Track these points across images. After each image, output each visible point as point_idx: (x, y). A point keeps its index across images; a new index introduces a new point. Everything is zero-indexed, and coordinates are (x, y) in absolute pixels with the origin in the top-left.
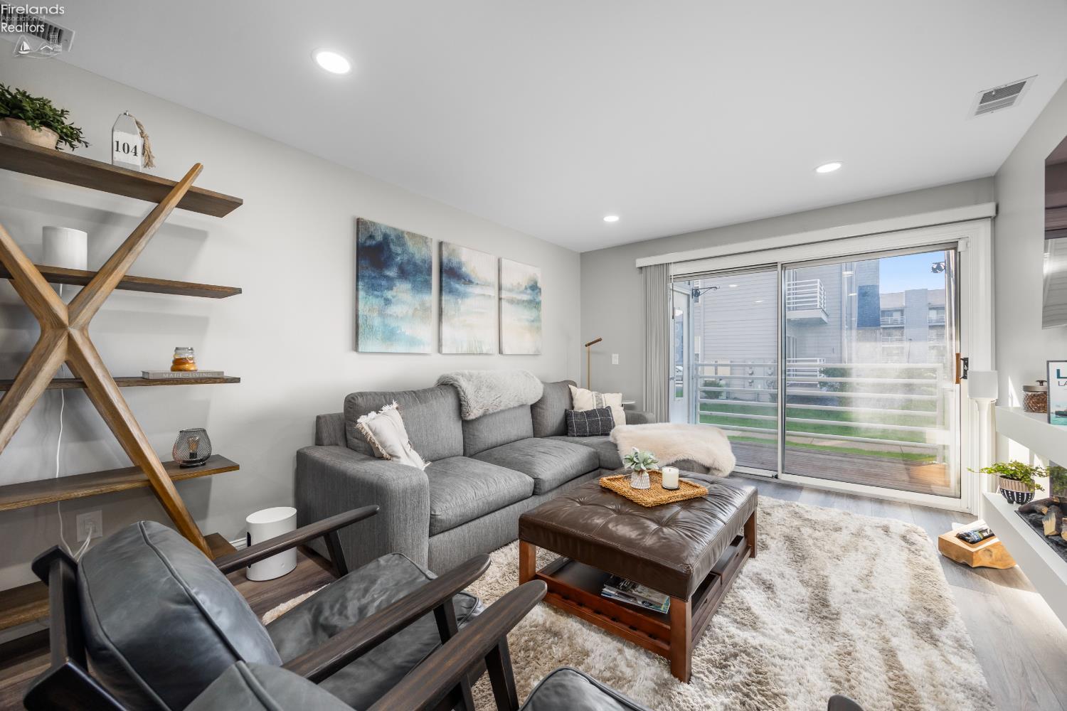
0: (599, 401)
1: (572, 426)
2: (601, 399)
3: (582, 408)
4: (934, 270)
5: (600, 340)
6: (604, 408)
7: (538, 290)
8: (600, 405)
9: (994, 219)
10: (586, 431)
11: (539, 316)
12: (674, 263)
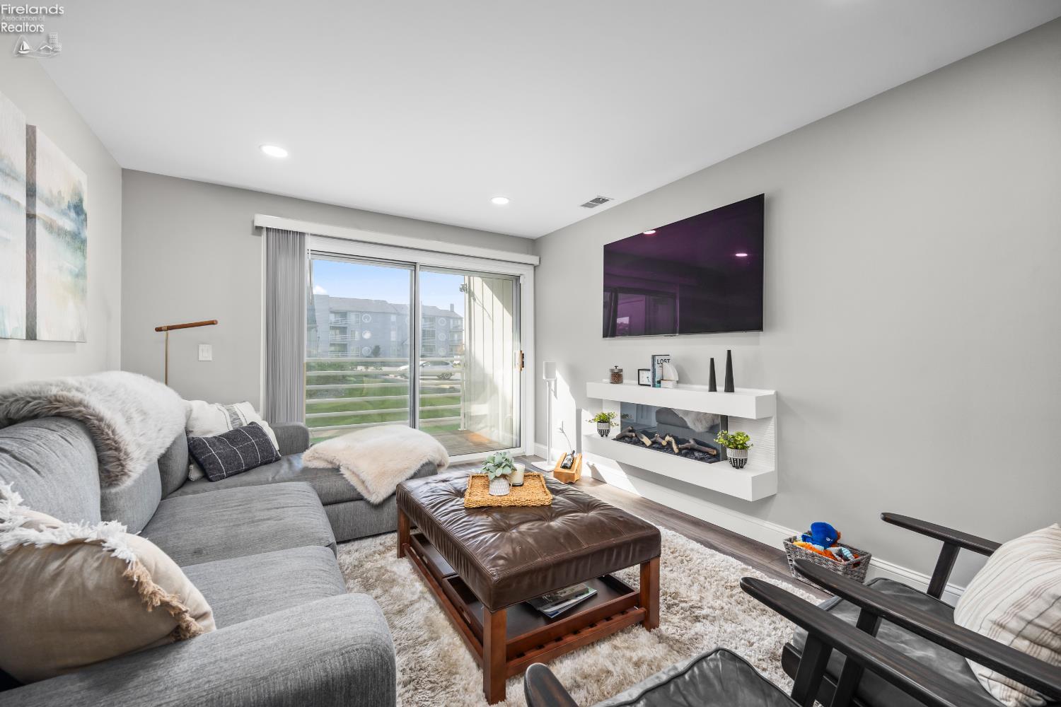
0: (235, 417)
1: (214, 462)
2: (235, 413)
3: (210, 432)
4: (461, 290)
5: (212, 323)
6: (245, 425)
7: (83, 216)
8: (237, 422)
9: (535, 267)
10: (240, 464)
11: (84, 268)
12: (311, 235)
